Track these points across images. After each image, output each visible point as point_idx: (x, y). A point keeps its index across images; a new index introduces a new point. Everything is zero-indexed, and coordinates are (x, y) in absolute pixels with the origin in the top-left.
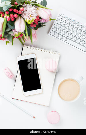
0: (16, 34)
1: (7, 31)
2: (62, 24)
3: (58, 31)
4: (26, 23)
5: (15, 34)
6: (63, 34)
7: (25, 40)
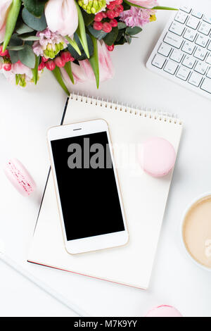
0: (50, 48)
1: (20, 32)
2: (187, 35)
3: (177, 55)
4: (80, 10)
5: (45, 49)
6: (190, 64)
7: (74, 78)
